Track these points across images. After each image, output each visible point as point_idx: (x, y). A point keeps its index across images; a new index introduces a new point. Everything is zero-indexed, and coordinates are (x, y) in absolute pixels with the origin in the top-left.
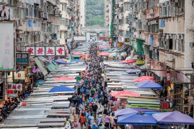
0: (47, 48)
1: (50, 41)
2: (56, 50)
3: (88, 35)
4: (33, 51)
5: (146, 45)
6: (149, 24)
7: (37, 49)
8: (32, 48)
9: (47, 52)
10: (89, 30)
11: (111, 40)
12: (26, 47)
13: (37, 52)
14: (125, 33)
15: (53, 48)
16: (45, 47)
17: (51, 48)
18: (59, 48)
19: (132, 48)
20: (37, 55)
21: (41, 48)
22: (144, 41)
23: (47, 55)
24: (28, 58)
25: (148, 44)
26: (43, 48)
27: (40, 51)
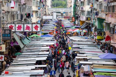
0: (25, 26)
1: (25, 20)
2: (32, 27)
3: (55, 14)
4: (14, 28)
5: (106, 23)
6: (109, 6)
7: (17, 26)
8: (12, 25)
9: (25, 29)
10: (54, 10)
11: (73, 19)
12: (7, 24)
13: (17, 28)
14: (86, 13)
15: (30, 25)
16: (24, 24)
17: (28, 25)
18: (35, 25)
19: (93, 25)
20: (17, 31)
21: (20, 25)
22: (104, 20)
23: (25, 31)
24: (10, 33)
25: (109, 22)
26: (22, 25)
27: (19, 28)
